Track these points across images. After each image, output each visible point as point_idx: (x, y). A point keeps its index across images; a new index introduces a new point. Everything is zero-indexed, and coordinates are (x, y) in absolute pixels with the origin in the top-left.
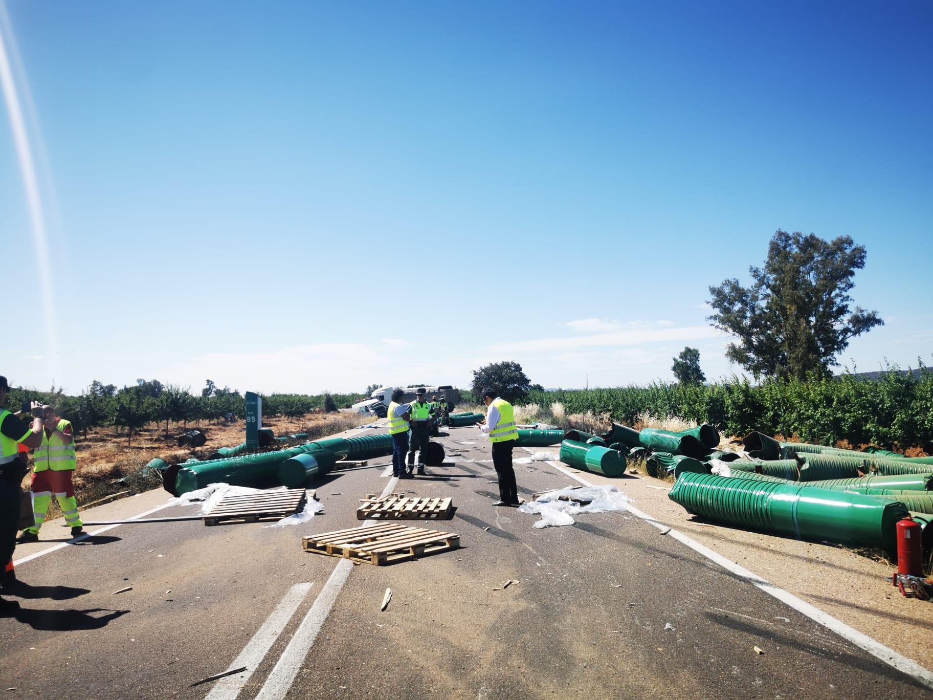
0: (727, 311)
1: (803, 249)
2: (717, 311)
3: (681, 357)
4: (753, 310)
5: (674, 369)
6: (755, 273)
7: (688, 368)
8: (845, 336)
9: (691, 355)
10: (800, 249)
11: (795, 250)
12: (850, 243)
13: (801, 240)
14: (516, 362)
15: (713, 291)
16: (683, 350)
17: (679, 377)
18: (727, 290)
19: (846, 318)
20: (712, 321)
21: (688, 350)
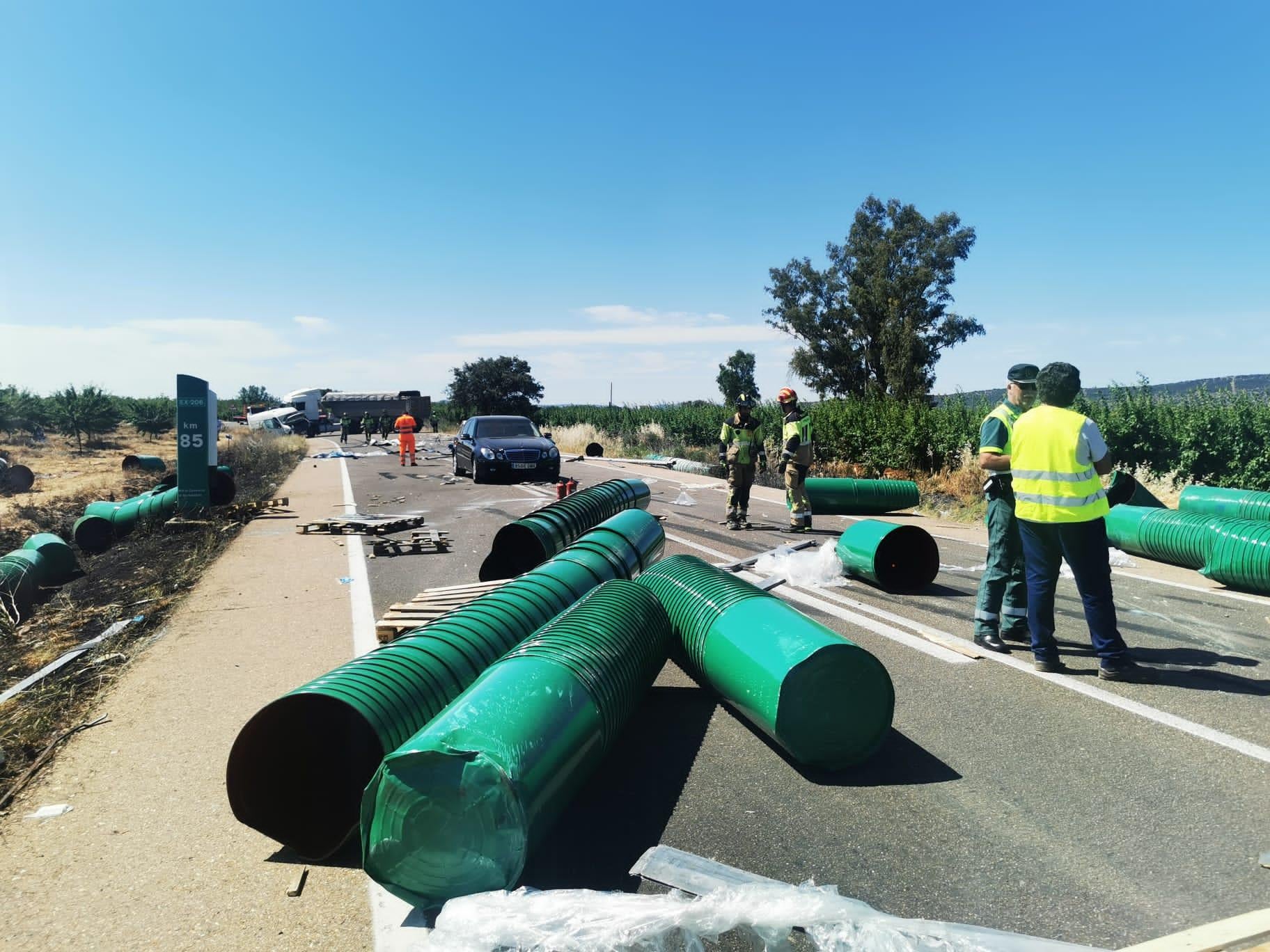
0: (790, 303)
1: (899, 224)
2: (778, 303)
3: (730, 364)
4: (828, 304)
5: (720, 380)
6: (834, 253)
7: (739, 379)
8: (935, 346)
9: (743, 362)
10: (896, 224)
11: (888, 224)
12: (955, 221)
13: (898, 210)
14: (521, 359)
15: (775, 274)
16: (734, 354)
17: (725, 393)
18: (794, 274)
19: (940, 322)
20: (771, 317)
21: (740, 355)
